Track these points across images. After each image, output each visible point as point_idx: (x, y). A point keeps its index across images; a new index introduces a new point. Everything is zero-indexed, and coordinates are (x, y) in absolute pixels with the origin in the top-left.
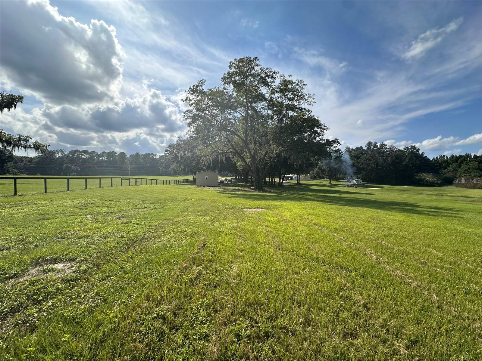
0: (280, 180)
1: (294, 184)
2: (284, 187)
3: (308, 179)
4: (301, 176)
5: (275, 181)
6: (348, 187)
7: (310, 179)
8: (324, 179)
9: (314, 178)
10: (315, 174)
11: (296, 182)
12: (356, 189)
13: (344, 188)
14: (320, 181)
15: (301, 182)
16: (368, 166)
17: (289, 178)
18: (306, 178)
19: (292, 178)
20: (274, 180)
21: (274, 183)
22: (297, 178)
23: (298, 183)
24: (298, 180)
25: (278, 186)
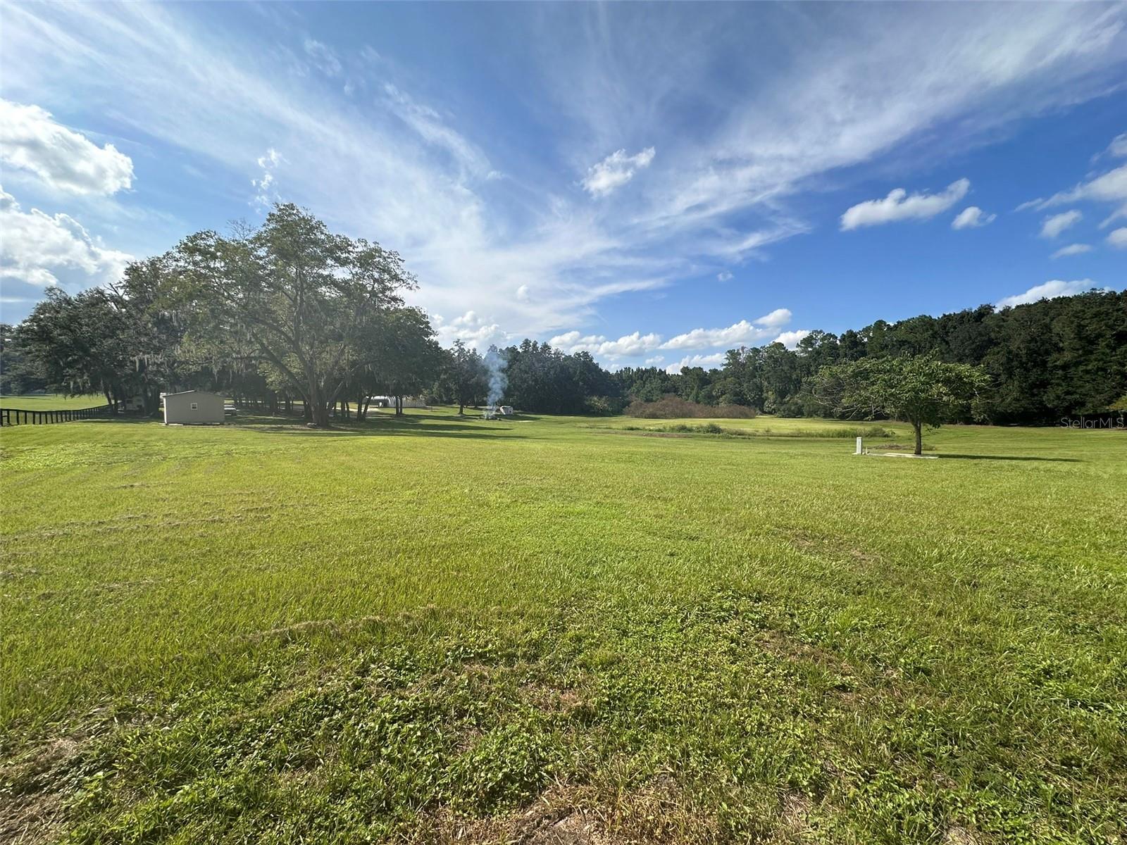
0: (360, 408)
1: (391, 415)
2: (369, 422)
3: (422, 405)
4: (404, 399)
5: (350, 410)
6: (488, 419)
7: (424, 405)
8: (454, 405)
9: (433, 402)
10: (434, 395)
11: (394, 412)
12: (500, 422)
13: (482, 421)
14: (443, 409)
15: (405, 411)
16: (525, 381)
17: (381, 404)
18: (416, 403)
19: (385, 404)
20: (348, 408)
21: (348, 415)
22: (397, 404)
23: (399, 414)
24: (398, 407)
25: (357, 420)
